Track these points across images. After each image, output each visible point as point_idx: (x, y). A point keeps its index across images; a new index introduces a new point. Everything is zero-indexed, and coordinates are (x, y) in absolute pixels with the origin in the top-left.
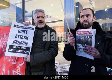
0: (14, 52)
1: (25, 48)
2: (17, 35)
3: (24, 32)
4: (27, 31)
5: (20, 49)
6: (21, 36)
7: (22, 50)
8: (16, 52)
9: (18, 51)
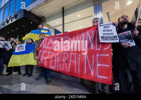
0: (105, 40)
1: (113, 37)
2: (104, 30)
3: (108, 27)
4: (110, 26)
5: (109, 38)
6: (107, 30)
7: (111, 38)
8: (107, 40)
9: (108, 39)
